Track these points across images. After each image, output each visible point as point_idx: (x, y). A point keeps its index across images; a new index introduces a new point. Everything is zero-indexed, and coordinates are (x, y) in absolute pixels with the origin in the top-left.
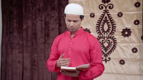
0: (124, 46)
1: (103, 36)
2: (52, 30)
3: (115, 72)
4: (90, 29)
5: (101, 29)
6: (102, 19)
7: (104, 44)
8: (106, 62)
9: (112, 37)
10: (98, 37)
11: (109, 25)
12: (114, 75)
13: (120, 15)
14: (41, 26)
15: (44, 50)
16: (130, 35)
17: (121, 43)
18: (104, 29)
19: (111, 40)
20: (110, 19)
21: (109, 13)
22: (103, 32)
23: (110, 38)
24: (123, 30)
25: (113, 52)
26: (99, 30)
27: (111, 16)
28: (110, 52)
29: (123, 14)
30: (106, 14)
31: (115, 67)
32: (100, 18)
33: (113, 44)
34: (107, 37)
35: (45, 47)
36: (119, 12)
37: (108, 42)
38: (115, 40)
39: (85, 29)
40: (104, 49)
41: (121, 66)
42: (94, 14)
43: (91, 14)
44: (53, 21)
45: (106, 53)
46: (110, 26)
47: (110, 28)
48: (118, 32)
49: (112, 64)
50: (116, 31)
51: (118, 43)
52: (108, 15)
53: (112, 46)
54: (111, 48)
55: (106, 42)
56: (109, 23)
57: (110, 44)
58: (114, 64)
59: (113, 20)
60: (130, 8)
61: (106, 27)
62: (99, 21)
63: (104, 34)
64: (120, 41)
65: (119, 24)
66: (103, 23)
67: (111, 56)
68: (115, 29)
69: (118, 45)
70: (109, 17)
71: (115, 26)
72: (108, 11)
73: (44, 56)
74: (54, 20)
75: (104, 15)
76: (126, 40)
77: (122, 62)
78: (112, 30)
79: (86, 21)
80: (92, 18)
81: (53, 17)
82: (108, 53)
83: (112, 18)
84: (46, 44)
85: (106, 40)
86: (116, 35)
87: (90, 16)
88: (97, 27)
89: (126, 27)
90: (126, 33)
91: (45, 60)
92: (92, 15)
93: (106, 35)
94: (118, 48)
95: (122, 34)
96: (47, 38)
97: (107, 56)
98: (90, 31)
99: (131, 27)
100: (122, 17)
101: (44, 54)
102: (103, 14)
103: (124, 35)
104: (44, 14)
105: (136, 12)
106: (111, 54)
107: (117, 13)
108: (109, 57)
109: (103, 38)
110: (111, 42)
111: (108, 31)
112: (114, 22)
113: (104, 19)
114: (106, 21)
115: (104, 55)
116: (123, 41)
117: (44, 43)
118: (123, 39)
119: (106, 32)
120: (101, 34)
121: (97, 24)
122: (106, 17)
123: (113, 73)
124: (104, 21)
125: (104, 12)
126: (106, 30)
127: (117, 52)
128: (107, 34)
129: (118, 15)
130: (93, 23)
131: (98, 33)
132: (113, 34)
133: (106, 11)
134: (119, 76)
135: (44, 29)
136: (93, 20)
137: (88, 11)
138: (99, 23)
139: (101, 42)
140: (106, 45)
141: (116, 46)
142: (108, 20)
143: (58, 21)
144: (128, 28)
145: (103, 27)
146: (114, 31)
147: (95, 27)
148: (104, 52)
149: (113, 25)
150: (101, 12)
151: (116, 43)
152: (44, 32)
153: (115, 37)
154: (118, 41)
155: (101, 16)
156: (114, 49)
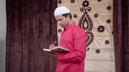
0: (99, 39)
2: (45, 27)
3: (92, 58)
5: (82, 26)
6: (82, 19)
9: (90, 32)
11: (88, 24)
12: (92, 62)
13: (96, 16)
14: (37, 25)
15: (38, 42)
16: (104, 31)
17: (97, 37)
18: (84, 27)
19: (89, 35)
20: (89, 19)
21: (88, 15)
22: (83, 28)
23: (89, 33)
24: (99, 27)
27: (89, 17)
28: (89, 44)
29: (98, 15)
30: (86, 15)
31: (92, 55)
32: (81, 18)
33: (91, 37)
35: (39, 40)
36: (96, 13)
37: (87, 36)
38: (93, 34)
41: (97, 54)
42: (76, 15)
43: (74, 15)
44: (45, 20)
46: (89, 24)
47: (89, 26)
48: (95, 28)
49: (90, 53)
50: (93, 27)
52: (87, 16)
53: (90, 39)
54: (90, 41)
56: (88, 21)
58: (92, 53)
59: (91, 20)
60: (103, 11)
61: (86, 25)
62: (80, 21)
64: (96, 35)
65: (95, 22)
66: (83, 22)
67: (89, 47)
68: (93, 26)
69: (95, 38)
70: (88, 17)
71: (93, 24)
72: (87, 13)
73: (38, 47)
75: (84, 16)
76: (101, 35)
77: (98, 51)
78: (91, 27)
80: (75, 18)
81: (45, 17)
82: (87, 45)
83: (90, 18)
84: (40, 38)
86: (94, 31)
88: (79, 25)
90: (101, 29)
91: (39, 50)
92: (75, 16)
94: (94, 41)
95: (97, 30)
96: (40, 34)
97: (87, 47)
99: (104, 24)
100: (98, 17)
101: (38, 45)
102: (84, 15)
103: (99, 31)
104: (38, 16)
105: (108, 14)
106: (90, 45)
107: (94, 14)
108: (88, 47)
110: (89, 36)
111: (87, 28)
112: (92, 21)
114: (86, 20)
116: (98, 35)
117: (38, 37)
118: (98, 34)
119: (86, 29)
121: (79, 23)
123: (91, 60)
124: (84, 20)
125: (84, 13)
126: (85, 27)
127: (94, 43)
128: (87, 30)
129: (95, 16)
132: (91, 31)
133: (86, 13)
134: (95, 62)
135: (38, 27)
136: (76, 20)
141: (93, 39)
142: (87, 20)
143: (49, 21)
144: (102, 26)
145: (83, 25)
146: (91, 28)
149: (91, 23)
150: (82, 13)
151: (93, 37)
152: (38, 29)
153: (93, 32)
154: (95, 35)
155: (82, 17)
156: (92, 42)
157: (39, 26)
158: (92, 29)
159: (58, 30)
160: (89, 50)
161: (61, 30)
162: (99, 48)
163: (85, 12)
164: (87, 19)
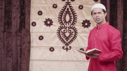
0: (84, 36)
1: (65, 26)
3: (75, 59)
4: (52, 19)
5: (64, 19)
6: (64, 10)
7: (66, 34)
8: (67, 51)
9: (73, 27)
10: (60, 27)
11: (70, 17)
12: (74, 63)
13: (81, 7)
15: (3, 39)
16: (90, 26)
17: (82, 33)
18: (65, 20)
19: (72, 30)
20: (72, 10)
21: (70, 5)
22: (65, 22)
23: (72, 28)
24: (84, 21)
25: (74, 41)
26: (62, 21)
28: (71, 41)
29: (83, 7)
30: (68, 5)
31: (75, 55)
32: (62, 9)
33: (74, 33)
34: (68, 27)
35: (4, 36)
36: (80, 4)
37: (70, 32)
38: (76, 30)
39: (47, 19)
40: (65, 38)
41: (80, 54)
42: (56, 5)
43: (53, 4)
45: (67, 42)
46: (72, 17)
47: (72, 19)
48: (79, 23)
49: (73, 53)
50: (77, 21)
51: (78, 33)
52: (70, 7)
53: (73, 36)
54: (72, 38)
55: (67, 32)
56: (71, 14)
57: (71, 34)
58: (74, 52)
59: (74, 12)
60: (89, 2)
61: (68, 18)
62: (61, 12)
63: (66, 24)
64: (80, 31)
65: (80, 15)
66: (65, 14)
67: (72, 45)
68: (77, 20)
70: (71, 9)
71: (76, 18)
72: (70, 3)
73: (3, 45)
74: (15, 9)
75: (66, 7)
76: (86, 31)
78: (74, 21)
79: (48, 11)
80: (55, 9)
81: (14, 6)
82: (69, 43)
83: (73, 10)
84: (5, 33)
85: (67, 30)
86: (78, 26)
87: (52, 6)
88: (59, 17)
89: (86, 19)
90: (86, 24)
91: (4, 49)
92: (55, 6)
93: (67, 25)
94: (78, 38)
95: (82, 25)
96: (6, 27)
97: (68, 45)
98: (53, 21)
100: (83, 9)
101: (3, 42)
102: (65, 5)
103: (84, 26)
104: (4, 3)
106: (72, 43)
107: (79, 6)
108: (70, 45)
109: (64, 28)
110: (72, 32)
111: (70, 21)
112: (75, 14)
113: (66, 10)
114: (68, 12)
115: (65, 44)
116: (83, 31)
117: (3, 32)
118: (83, 30)
119: (68, 22)
120: (63, 24)
121: (59, 15)
122: (68, 9)
123: (73, 61)
124: (66, 12)
125: (66, 3)
126: (67, 21)
127: (78, 41)
128: (69, 24)
129: (79, 7)
130: (55, 14)
131: (60, 23)
132: (74, 25)
133: (68, 3)
134: (78, 63)
136: (55, 11)
137: (51, 2)
138: (61, 13)
139: (63, 32)
140: (67, 34)
141: (76, 35)
142: (70, 12)
143: (19, 10)
144: (88, 20)
145: (65, 18)
146: (75, 22)
147: (57, 18)
148: (65, 42)
149: (74, 16)
150: (64, 3)
151: (77, 33)
152: (3, 20)
153: (76, 27)
154: (79, 31)
155: (63, 7)
156: (74, 39)
157: (5, 17)
158: (75, 24)
159: (31, 23)
160: (71, 49)
161: (35, 22)
162: (83, 47)
163: (67, 1)
164: (70, 10)
